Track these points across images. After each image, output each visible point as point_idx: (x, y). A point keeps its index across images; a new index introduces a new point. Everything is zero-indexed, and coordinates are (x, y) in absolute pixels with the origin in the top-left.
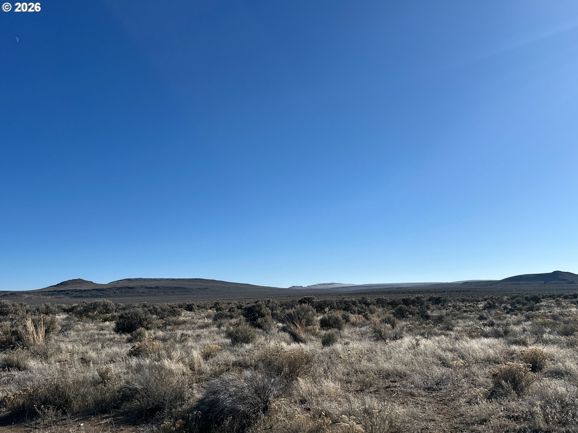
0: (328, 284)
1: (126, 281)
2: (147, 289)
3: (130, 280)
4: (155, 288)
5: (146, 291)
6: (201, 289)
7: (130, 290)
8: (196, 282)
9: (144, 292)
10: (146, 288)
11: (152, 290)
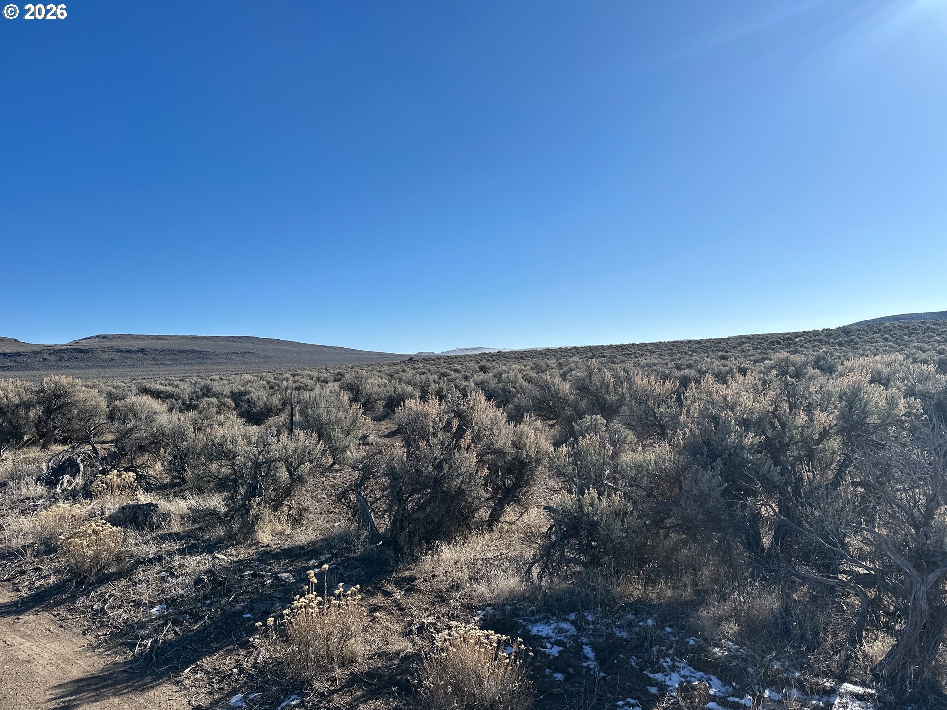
0: (473, 349)
1: (97, 339)
2: (119, 354)
3: (105, 337)
4: (138, 351)
5: (117, 358)
6: (237, 353)
7: (79, 355)
8: (240, 342)
9: (111, 360)
10: (119, 351)
11: (131, 355)
